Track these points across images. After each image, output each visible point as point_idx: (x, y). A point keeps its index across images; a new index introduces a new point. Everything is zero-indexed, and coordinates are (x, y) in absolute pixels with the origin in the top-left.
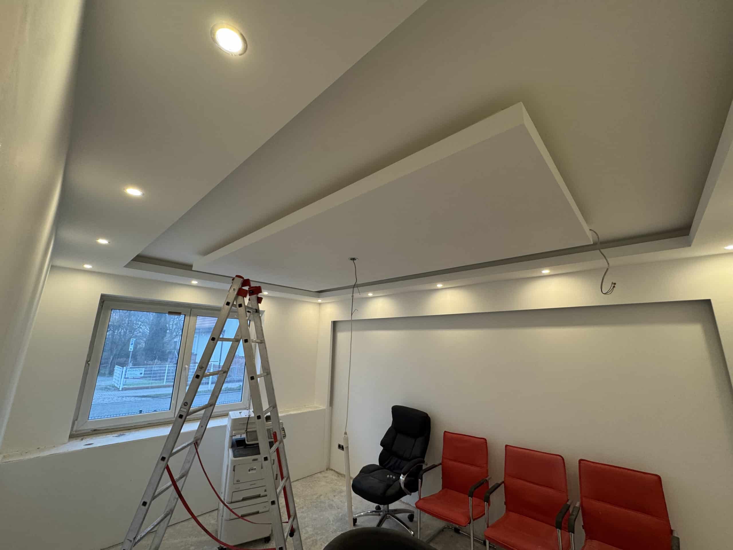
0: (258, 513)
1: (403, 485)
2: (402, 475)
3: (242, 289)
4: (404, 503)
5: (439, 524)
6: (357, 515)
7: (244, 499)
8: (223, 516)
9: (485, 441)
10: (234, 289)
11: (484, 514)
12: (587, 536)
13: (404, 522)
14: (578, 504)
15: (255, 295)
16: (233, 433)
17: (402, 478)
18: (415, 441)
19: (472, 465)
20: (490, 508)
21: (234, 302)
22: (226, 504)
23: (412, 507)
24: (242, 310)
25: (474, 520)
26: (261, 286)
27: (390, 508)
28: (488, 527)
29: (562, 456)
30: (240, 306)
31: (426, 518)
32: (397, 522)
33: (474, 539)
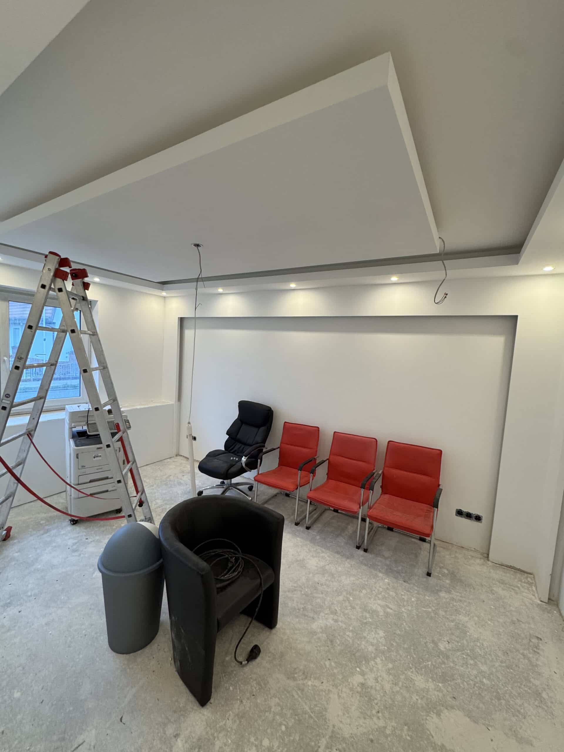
0: (107, 491)
1: (244, 464)
2: (244, 457)
3: (60, 270)
4: (245, 478)
5: (273, 491)
6: (203, 489)
7: (91, 481)
8: (71, 496)
9: (318, 429)
10: (49, 269)
11: (309, 483)
12: (382, 492)
13: (245, 492)
14: (380, 472)
15: (80, 280)
16: (72, 424)
17: (244, 459)
18: (258, 430)
19: (305, 447)
20: (315, 478)
21: (51, 285)
22: (73, 486)
23: (252, 481)
24: (62, 295)
25: (301, 486)
26: (86, 268)
27: (232, 482)
28: (311, 490)
29: (376, 438)
30: (60, 290)
31: (263, 488)
32: (238, 492)
33: (299, 500)
